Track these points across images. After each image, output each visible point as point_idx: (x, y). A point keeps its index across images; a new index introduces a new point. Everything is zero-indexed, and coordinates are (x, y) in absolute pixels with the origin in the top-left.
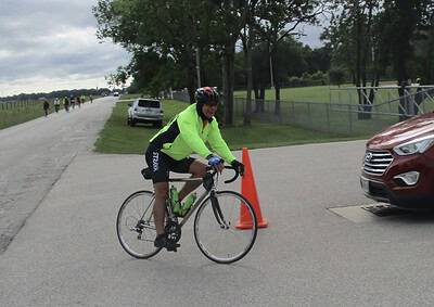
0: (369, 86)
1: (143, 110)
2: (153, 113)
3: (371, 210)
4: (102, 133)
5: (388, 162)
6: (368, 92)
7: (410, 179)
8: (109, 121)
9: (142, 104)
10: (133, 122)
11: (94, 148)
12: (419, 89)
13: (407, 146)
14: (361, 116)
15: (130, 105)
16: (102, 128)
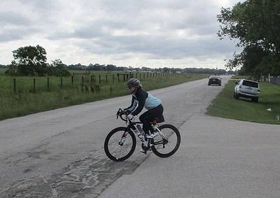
1: (245, 88)
2: (253, 91)
4: (214, 101)
8: (221, 93)
9: (245, 83)
10: (238, 96)
11: (206, 111)
15: (237, 84)
16: (215, 98)
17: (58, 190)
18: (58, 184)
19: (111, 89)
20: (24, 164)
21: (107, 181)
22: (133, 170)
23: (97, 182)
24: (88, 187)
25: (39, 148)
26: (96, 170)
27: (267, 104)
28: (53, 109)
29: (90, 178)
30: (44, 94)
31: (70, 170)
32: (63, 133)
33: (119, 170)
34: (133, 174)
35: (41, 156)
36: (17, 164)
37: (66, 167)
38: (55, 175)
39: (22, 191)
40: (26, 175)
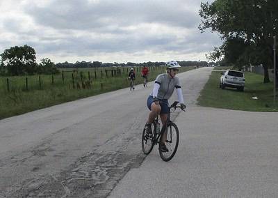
1: (231, 78)
2: (238, 81)
4: (203, 92)
8: (207, 84)
9: (230, 73)
10: (224, 86)
11: (197, 102)
15: (223, 74)
17: (69, 188)
18: (69, 181)
19: (102, 85)
20: (31, 163)
21: (117, 176)
22: (140, 164)
23: (107, 177)
24: (99, 183)
25: (42, 145)
26: (103, 165)
27: (252, 93)
28: (48, 107)
29: (99, 174)
30: (37, 92)
31: (77, 166)
32: (64, 129)
33: (126, 164)
34: (141, 168)
35: (46, 154)
36: (25, 163)
37: (73, 163)
38: (64, 172)
39: (34, 190)
40: (35, 173)
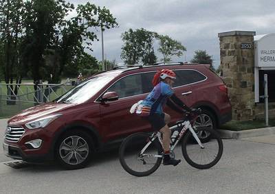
0: (14, 83)
3: (10, 165)
5: (22, 133)
6: (14, 87)
7: (36, 144)
12: (47, 86)
13: (34, 123)
14: (9, 103)
